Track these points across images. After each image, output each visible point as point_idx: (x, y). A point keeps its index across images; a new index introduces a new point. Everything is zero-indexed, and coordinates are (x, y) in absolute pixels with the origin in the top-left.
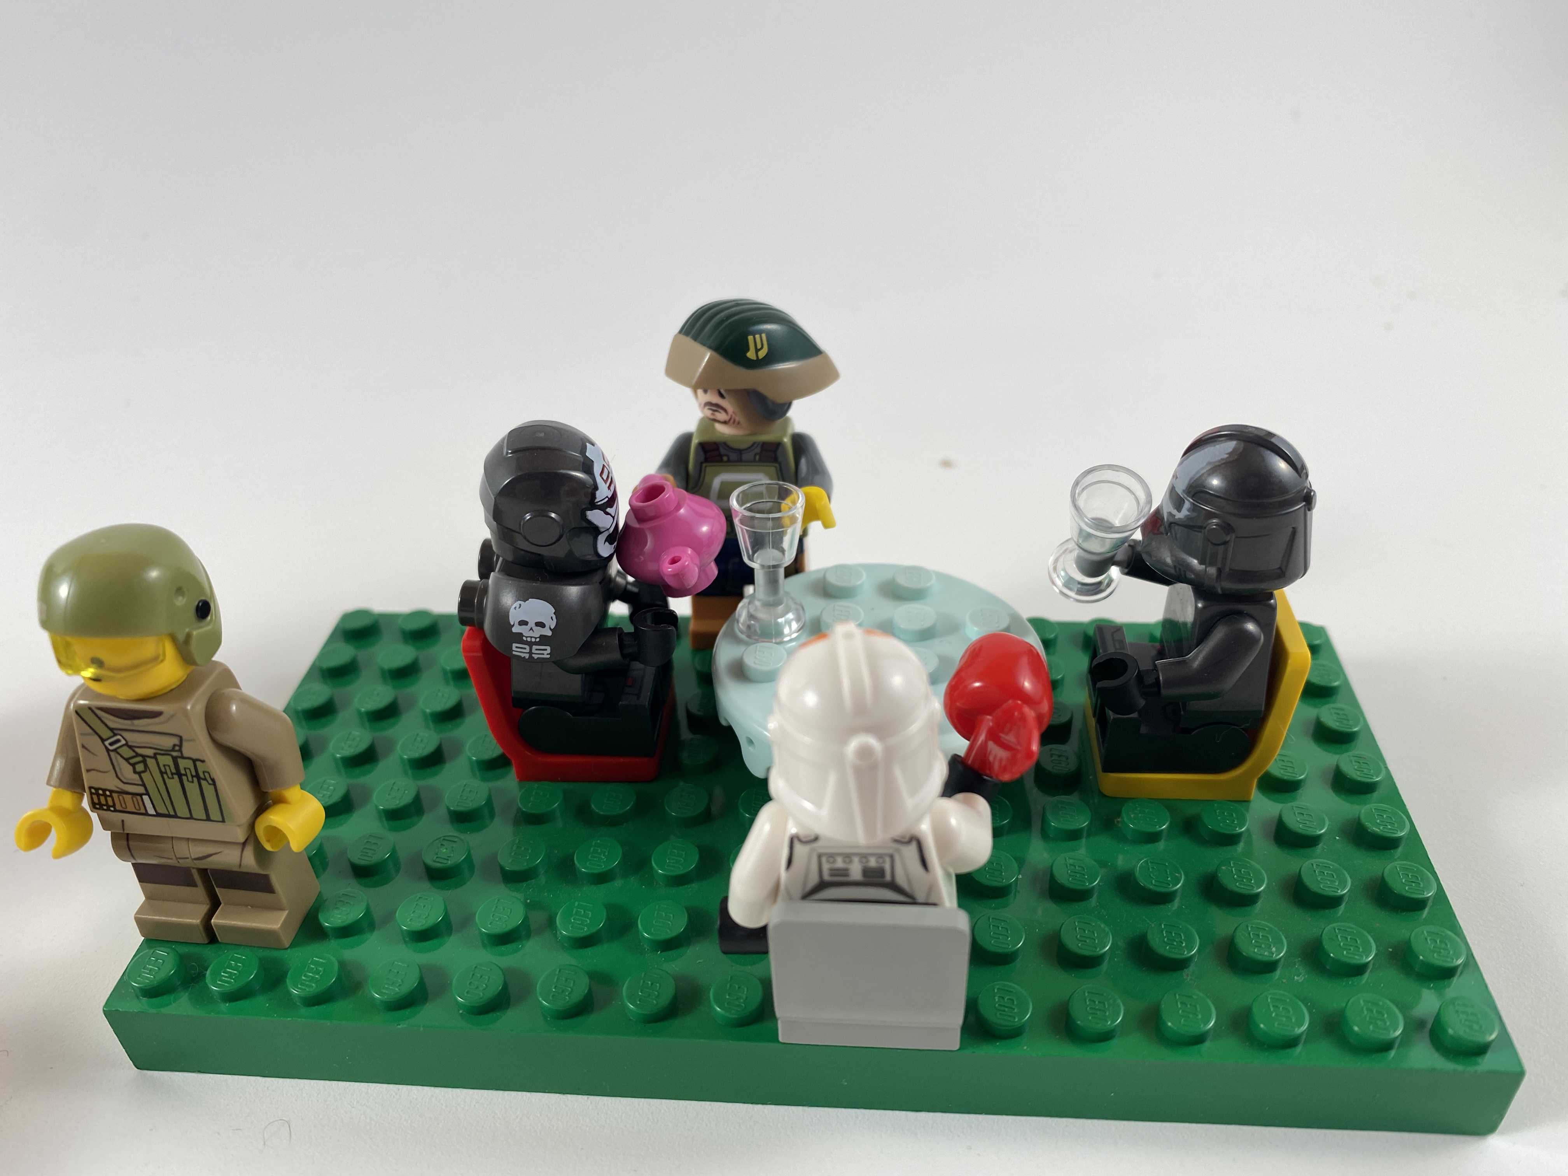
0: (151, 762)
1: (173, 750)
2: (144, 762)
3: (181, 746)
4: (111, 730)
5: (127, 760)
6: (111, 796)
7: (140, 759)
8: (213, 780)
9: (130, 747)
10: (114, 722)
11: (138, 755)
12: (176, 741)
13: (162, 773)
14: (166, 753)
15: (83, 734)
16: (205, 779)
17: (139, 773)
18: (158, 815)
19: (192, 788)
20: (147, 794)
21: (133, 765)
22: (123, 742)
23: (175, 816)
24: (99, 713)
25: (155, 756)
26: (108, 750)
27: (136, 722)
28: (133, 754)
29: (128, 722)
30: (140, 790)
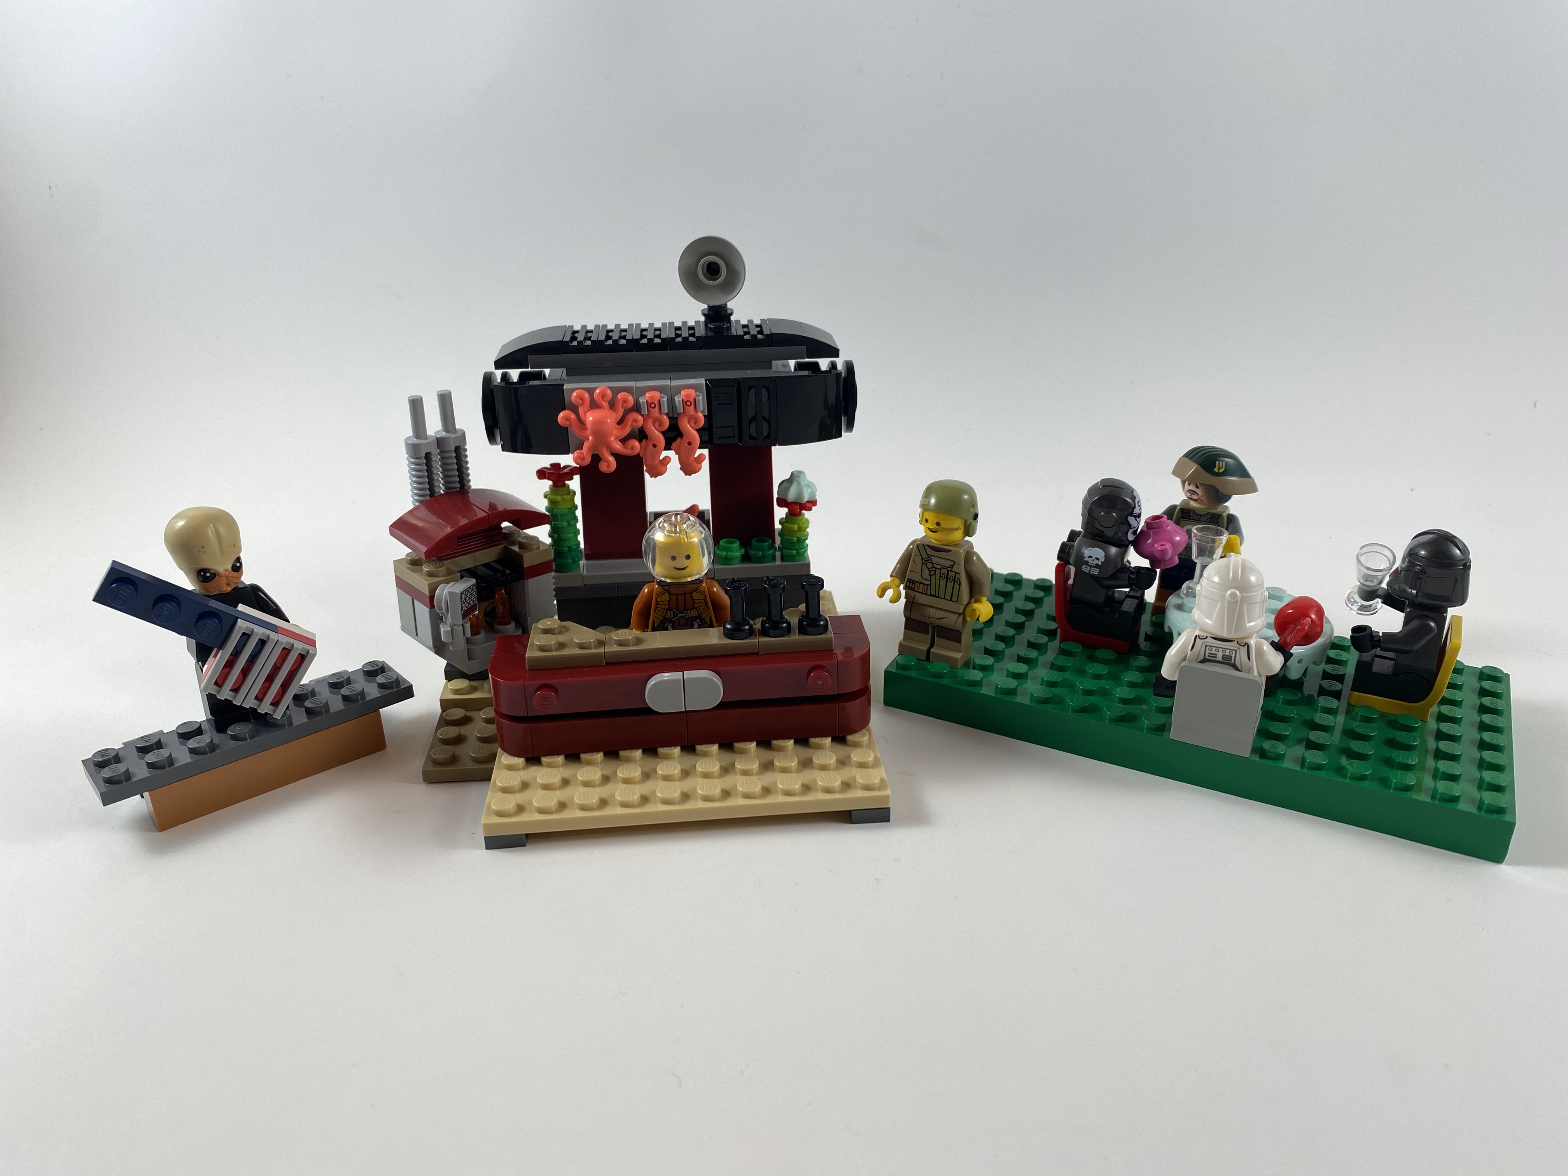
0: (938, 571)
1: (949, 567)
2: (935, 571)
3: (953, 566)
4: (928, 555)
5: (928, 569)
6: (915, 584)
7: (934, 569)
8: (960, 583)
9: (932, 564)
10: (930, 552)
11: (934, 567)
12: (952, 563)
13: (940, 576)
14: (945, 568)
15: (915, 555)
16: (957, 582)
17: (931, 576)
18: (931, 595)
19: (950, 585)
20: (930, 585)
21: (930, 572)
22: (930, 561)
23: (938, 597)
24: (926, 547)
25: (940, 569)
26: (923, 563)
27: (939, 553)
28: (932, 567)
29: (937, 553)
30: (928, 583)
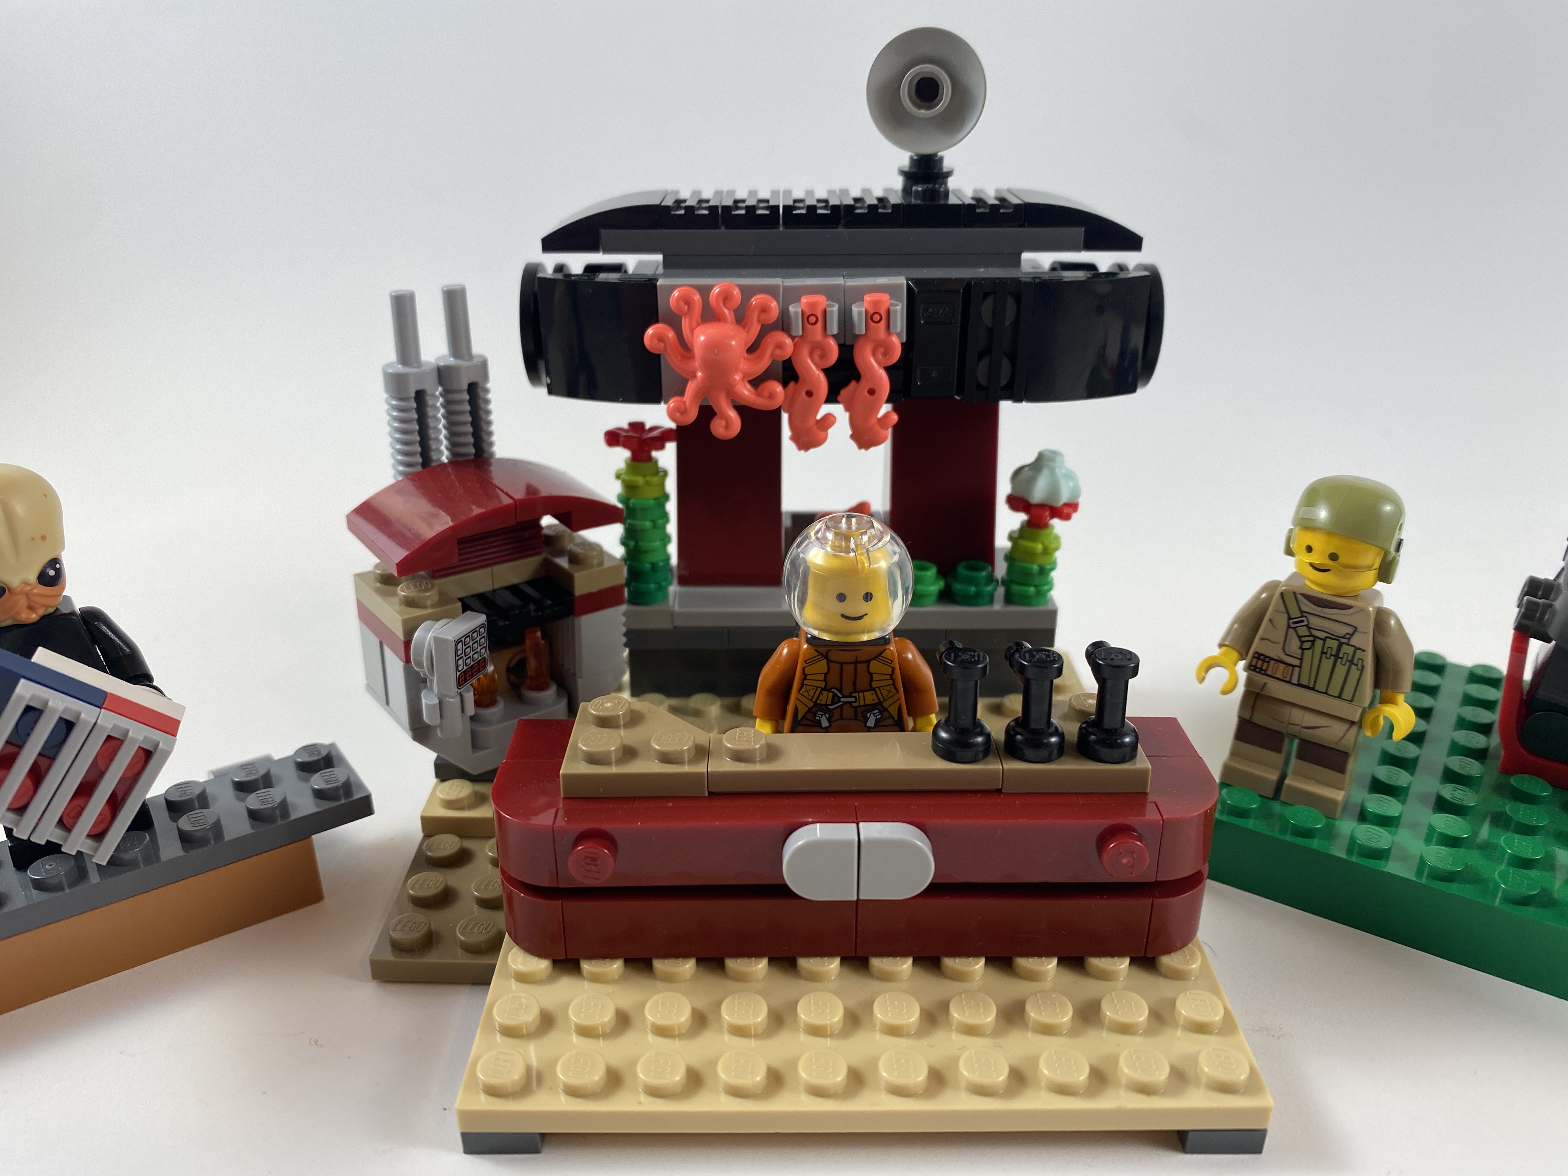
0: (1319, 644)
1: (1343, 637)
2: (1313, 642)
3: (1352, 635)
4: (1302, 612)
5: (1300, 637)
6: (1268, 662)
7: (1311, 638)
8: (1363, 667)
9: (1309, 628)
10: (1307, 606)
11: (1311, 635)
12: (1350, 630)
13: (1323, 653)
14: (1335, 638)
15: (1276, 611)
16: (1355, 665)
17: (1303, 649)
18: (1299, 685)
19: (1341, 670)
20: (1300, 667)
21: (1303, 642)
22: (1305, 623)
23: (1313, 689)
24: (1300, 598)
25: (1324, 640)
26: (1289, 627)
27: (1327, 610)
28: (1308, 634)
29: (1320, 609)
30: (1296, 662)
